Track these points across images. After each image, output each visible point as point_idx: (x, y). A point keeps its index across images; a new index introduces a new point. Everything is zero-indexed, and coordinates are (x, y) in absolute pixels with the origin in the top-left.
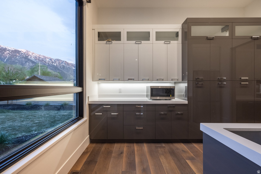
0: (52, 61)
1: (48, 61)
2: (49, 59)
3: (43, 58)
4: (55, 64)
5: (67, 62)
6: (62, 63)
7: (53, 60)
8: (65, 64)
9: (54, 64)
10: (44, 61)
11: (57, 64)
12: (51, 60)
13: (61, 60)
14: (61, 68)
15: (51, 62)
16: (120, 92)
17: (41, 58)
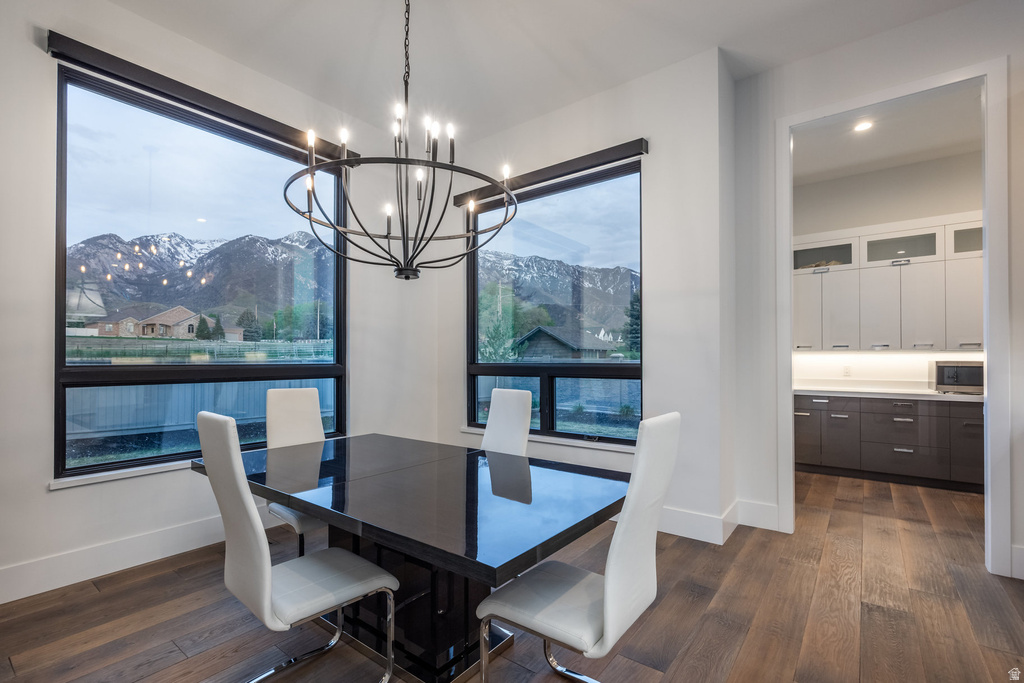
0: (519, 266)
1: (509, 270)
2: (509, 262)
3: (494, 262)
4: (528, 278)
5: (564, 265)
6: (549, 269)
7: (521, 263)
8: (557, 272)
9: (526, 275)
10: (497, 271)
11: (533, 277)
12: (516, 262)
13: (544, 259)
14: (546, 290)
15: (516, 271)
16: (847, 374)
17: (489, 261)
